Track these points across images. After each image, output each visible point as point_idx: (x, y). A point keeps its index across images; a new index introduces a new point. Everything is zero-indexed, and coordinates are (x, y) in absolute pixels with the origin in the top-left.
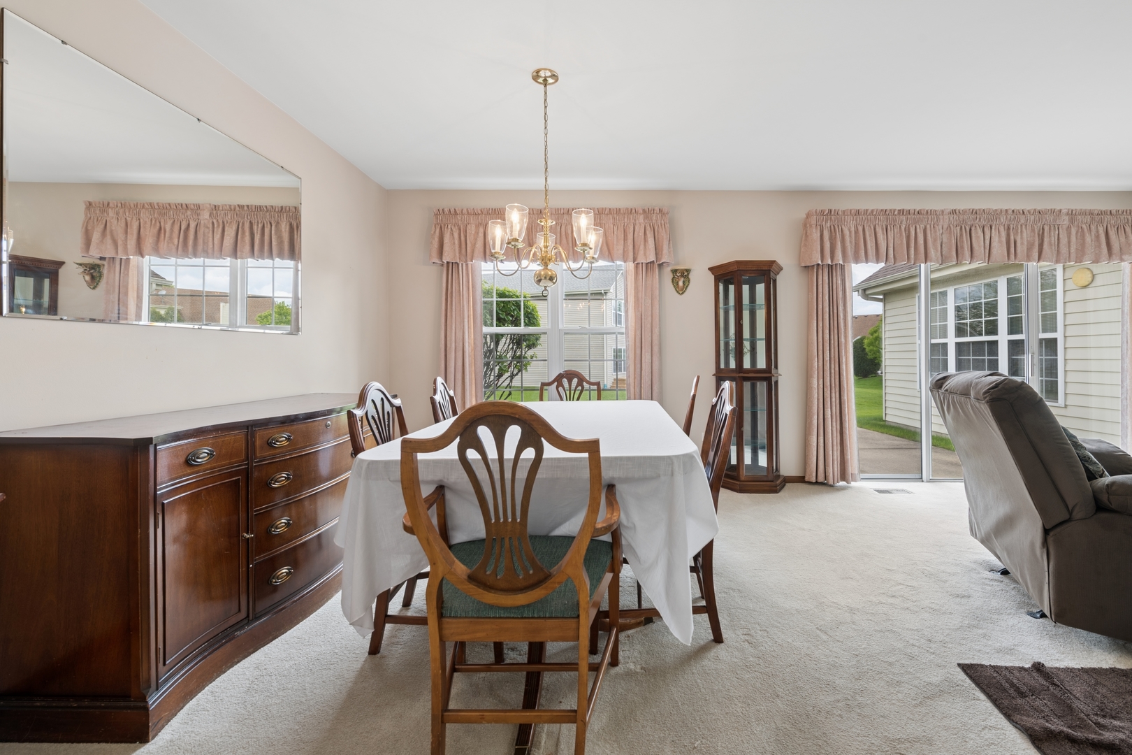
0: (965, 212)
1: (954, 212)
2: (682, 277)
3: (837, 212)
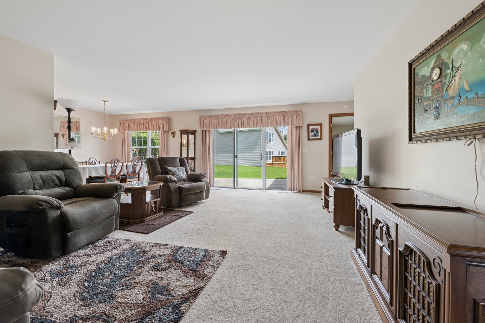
0: (237, 114)
1: (234, 114)
2: (174, 134)
3: (205, 116)
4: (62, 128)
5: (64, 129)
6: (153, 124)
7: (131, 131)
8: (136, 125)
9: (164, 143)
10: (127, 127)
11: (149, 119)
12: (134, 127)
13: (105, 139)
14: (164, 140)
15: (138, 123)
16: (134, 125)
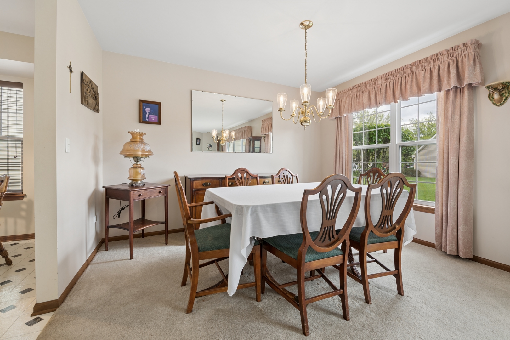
4: (263, 128)
5: (265, 130)
6: (416, 79)
7: (356, 110)
8: (366, 95)
9: (457, 126)
10: (347, 106)
11: (405, 68)
12: (361, 101)
13: (306, 122)
14: (457, 117)
15: (370, 89)
16: (361, 98)
